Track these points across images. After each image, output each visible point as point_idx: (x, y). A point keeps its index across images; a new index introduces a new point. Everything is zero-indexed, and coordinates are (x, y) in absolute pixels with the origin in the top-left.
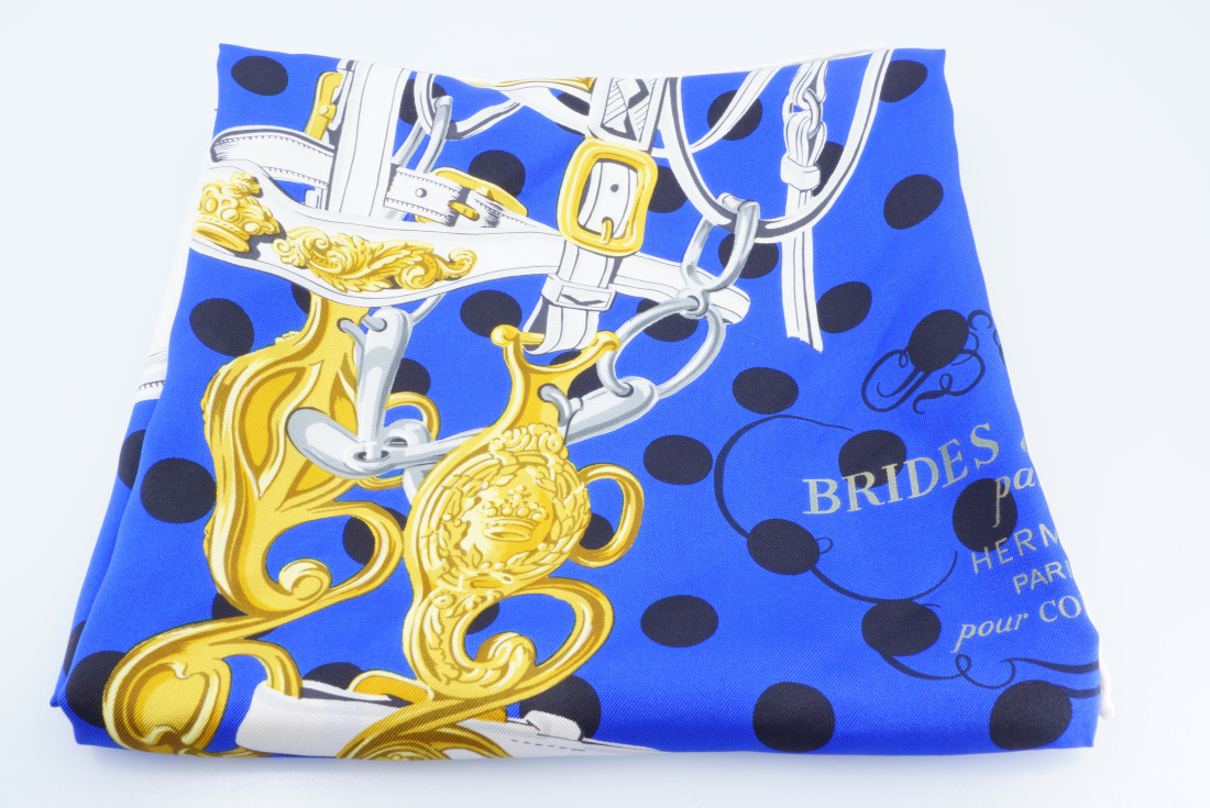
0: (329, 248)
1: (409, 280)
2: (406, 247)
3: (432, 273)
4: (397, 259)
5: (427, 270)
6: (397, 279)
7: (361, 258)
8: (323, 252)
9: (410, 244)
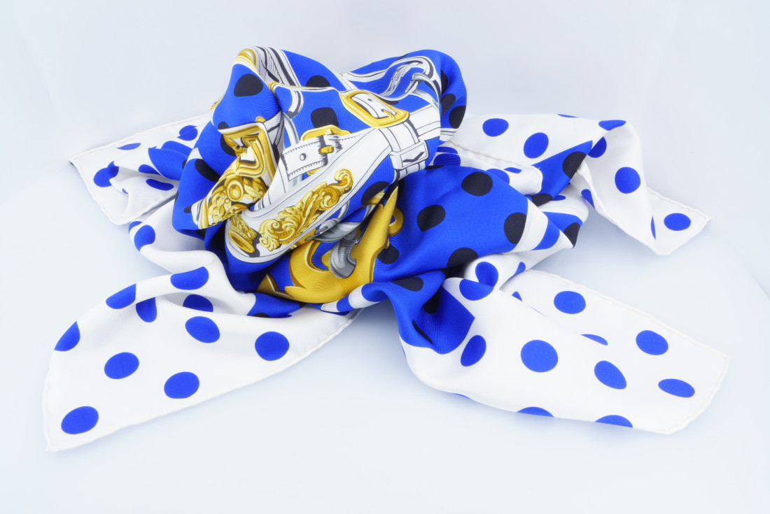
0: (281, 225)
1: (325, 205)
2: (314, 193)
3: (335, 194)
4: (314, 202)
5: (331, 195)
6: (321, 209)
7: (298, 217)
8: (280, 229)
9: (314, 191)
